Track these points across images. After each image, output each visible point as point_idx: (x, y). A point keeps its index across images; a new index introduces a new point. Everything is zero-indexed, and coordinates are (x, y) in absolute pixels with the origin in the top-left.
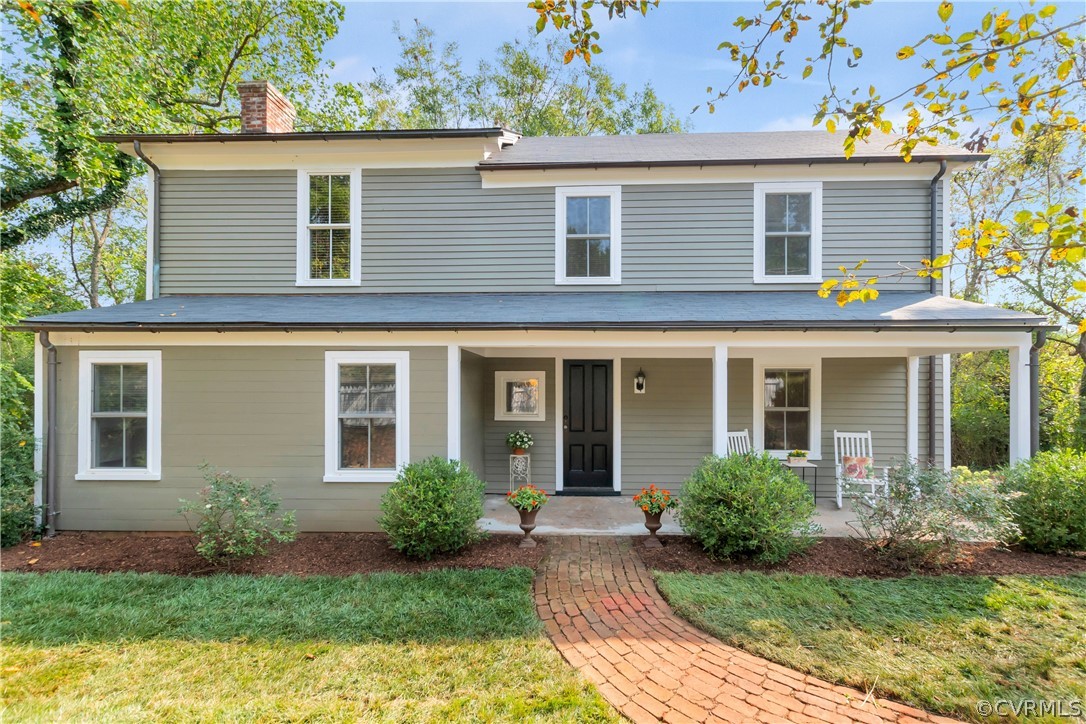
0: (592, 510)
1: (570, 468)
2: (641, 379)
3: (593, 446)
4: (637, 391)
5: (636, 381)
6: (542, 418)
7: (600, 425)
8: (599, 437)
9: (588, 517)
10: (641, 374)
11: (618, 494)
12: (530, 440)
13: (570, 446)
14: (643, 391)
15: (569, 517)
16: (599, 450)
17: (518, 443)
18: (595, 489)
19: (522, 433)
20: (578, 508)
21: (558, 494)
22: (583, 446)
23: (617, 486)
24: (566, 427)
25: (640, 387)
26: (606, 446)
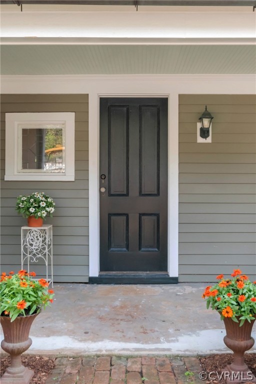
0: (136, 306)
1: (109, 246)
2: (206, 122)
3: (141, 215)
4: (200, 140)
5: (199, 125)
6: (70, 176)
7: (149, 187)
8: (147, 205)
9: (131, 318)
10: (207, 115)
11: (175, 281)
12: (49, 205)
13: (110, 215)
14: (209, 140)
15: (101, 318)
16: (148, 222)
17: (32, 210)
18: (143, 274)
19: (39, 196)
20: (117, 303)
21: (92, 281)
22: (127, 215)
23: (173, 270)
24: (103, 190)
25: (204, 133)
26: (158, 215)
